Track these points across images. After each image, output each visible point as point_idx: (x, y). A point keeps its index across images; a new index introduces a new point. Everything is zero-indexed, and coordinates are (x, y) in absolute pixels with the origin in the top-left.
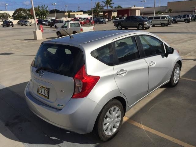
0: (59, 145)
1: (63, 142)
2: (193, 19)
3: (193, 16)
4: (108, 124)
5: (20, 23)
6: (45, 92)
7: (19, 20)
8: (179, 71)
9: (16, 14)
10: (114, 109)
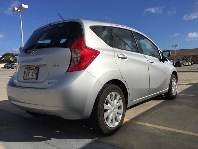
0: (45, 142)
1: (51, 139)
2: (175, 64)
3: (175, 62)
4: (109, 111)
5: (7, 66)
6: (34, 73)
7: (5, 64)
8: (176, 83)
9: (4, 59)
10: (116, 96)
